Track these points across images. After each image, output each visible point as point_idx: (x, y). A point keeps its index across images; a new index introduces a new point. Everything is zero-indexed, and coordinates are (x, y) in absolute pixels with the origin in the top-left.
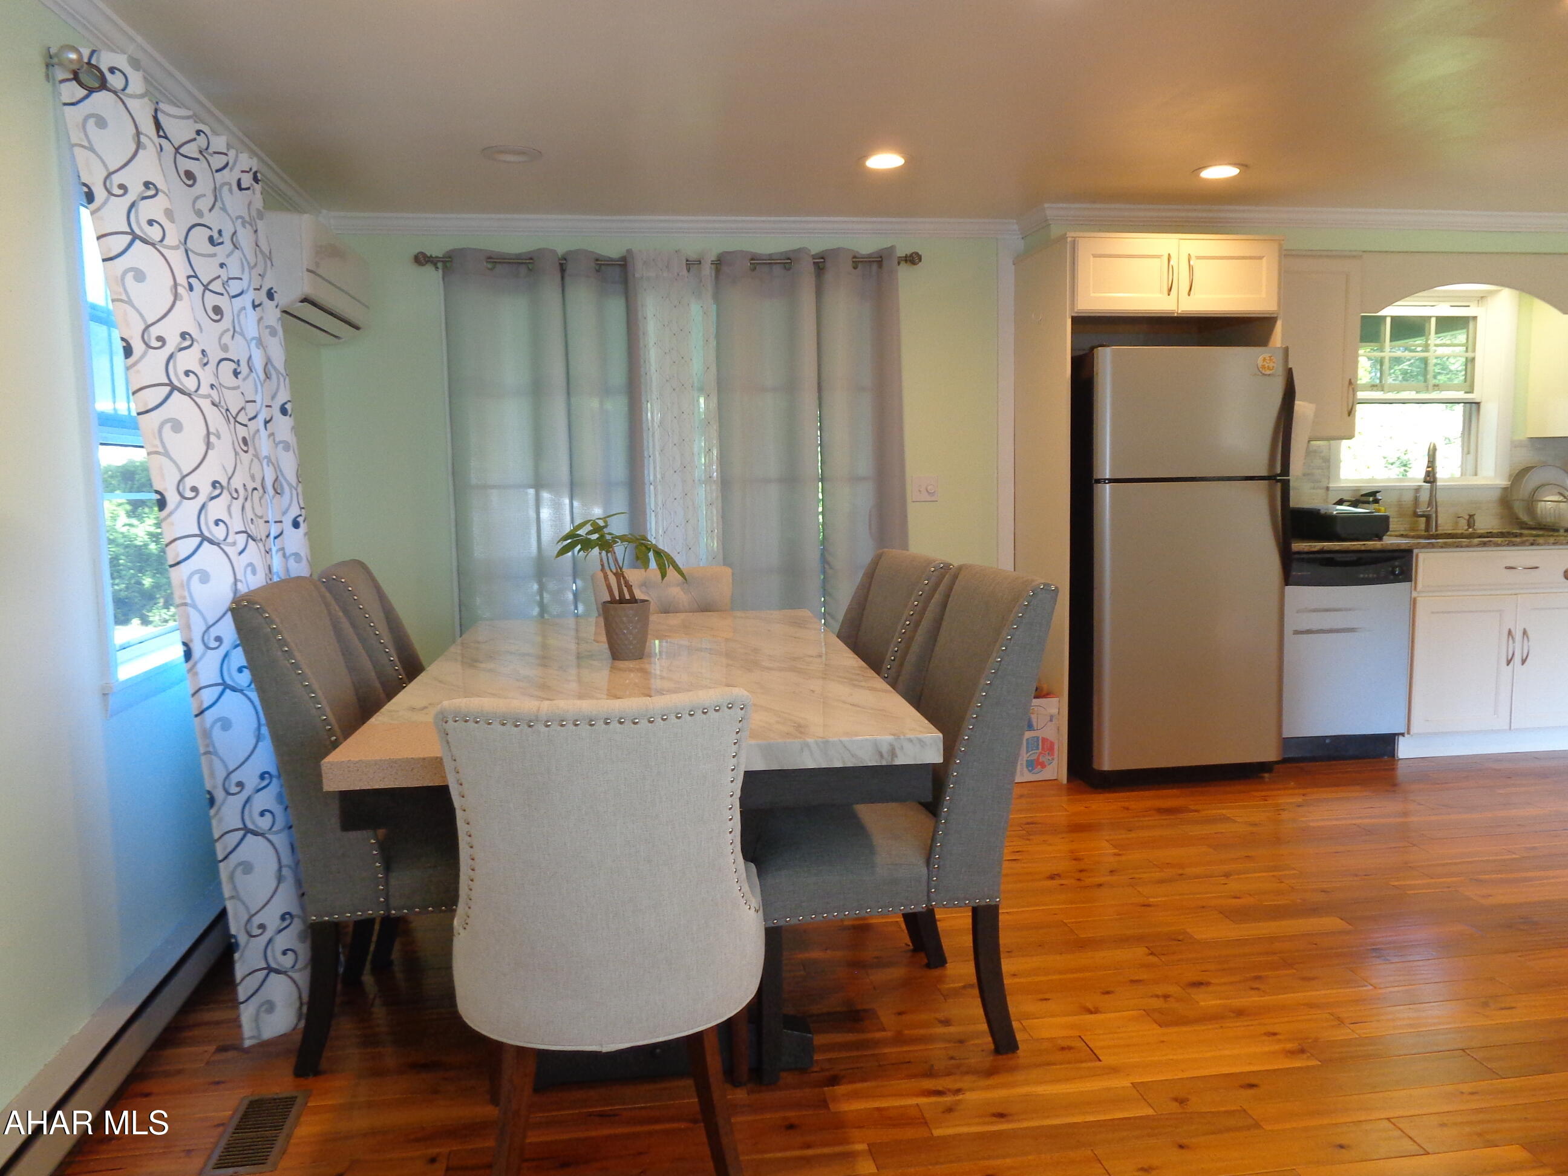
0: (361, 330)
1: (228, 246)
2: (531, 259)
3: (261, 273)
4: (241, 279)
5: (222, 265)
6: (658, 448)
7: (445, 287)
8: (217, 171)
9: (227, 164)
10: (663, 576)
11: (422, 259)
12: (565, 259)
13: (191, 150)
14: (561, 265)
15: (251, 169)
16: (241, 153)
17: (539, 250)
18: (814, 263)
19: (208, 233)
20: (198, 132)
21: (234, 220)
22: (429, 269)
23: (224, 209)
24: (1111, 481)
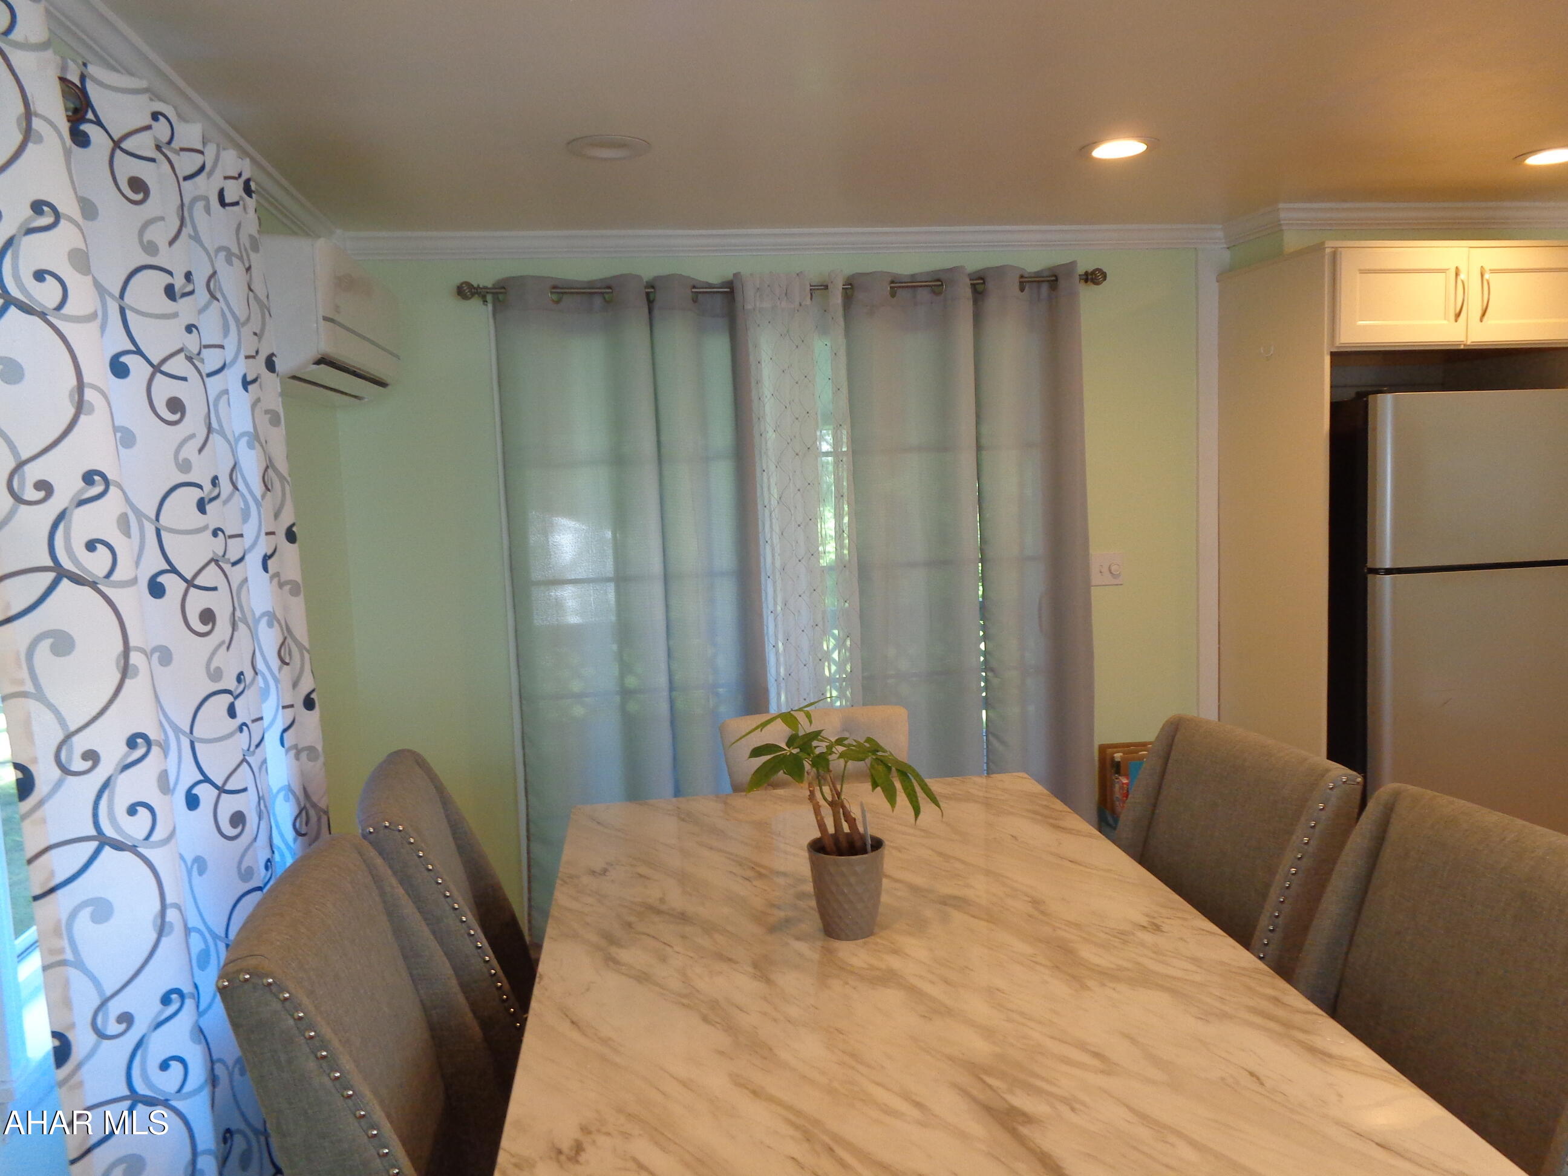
0: (389, 387)
1: (202, 295)
2: (609, 287)
3: (258, 332)
4: (222, 347)
5: (189, 328)
6: (776, 528)
7: (496, 327)
8: (186, 178)
9: (202, 168)
10: (917, 812)
11: (466, 291)
12: (653, 287)
13: (142, 144)
14: (648, 294)
15: (240, 175)
16: (224, 149)
17: (621, 276)
18: (971, 284)
19: (167, 279)
20: (155, 116)
21: (213, 254)
22: (475, 303)
23: (196, 238)
24: (1389, 571)
